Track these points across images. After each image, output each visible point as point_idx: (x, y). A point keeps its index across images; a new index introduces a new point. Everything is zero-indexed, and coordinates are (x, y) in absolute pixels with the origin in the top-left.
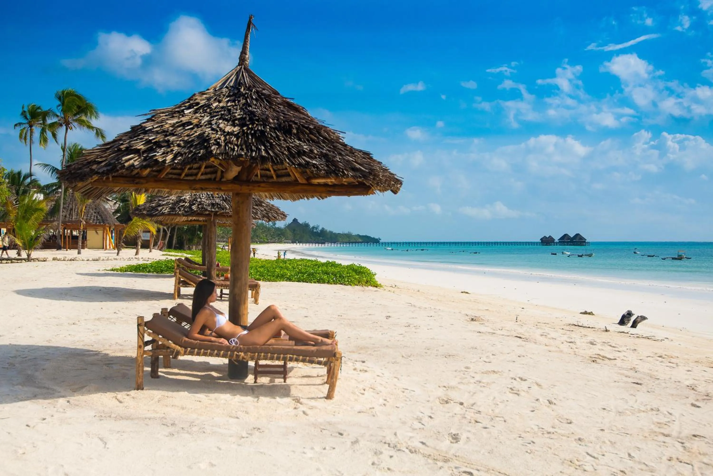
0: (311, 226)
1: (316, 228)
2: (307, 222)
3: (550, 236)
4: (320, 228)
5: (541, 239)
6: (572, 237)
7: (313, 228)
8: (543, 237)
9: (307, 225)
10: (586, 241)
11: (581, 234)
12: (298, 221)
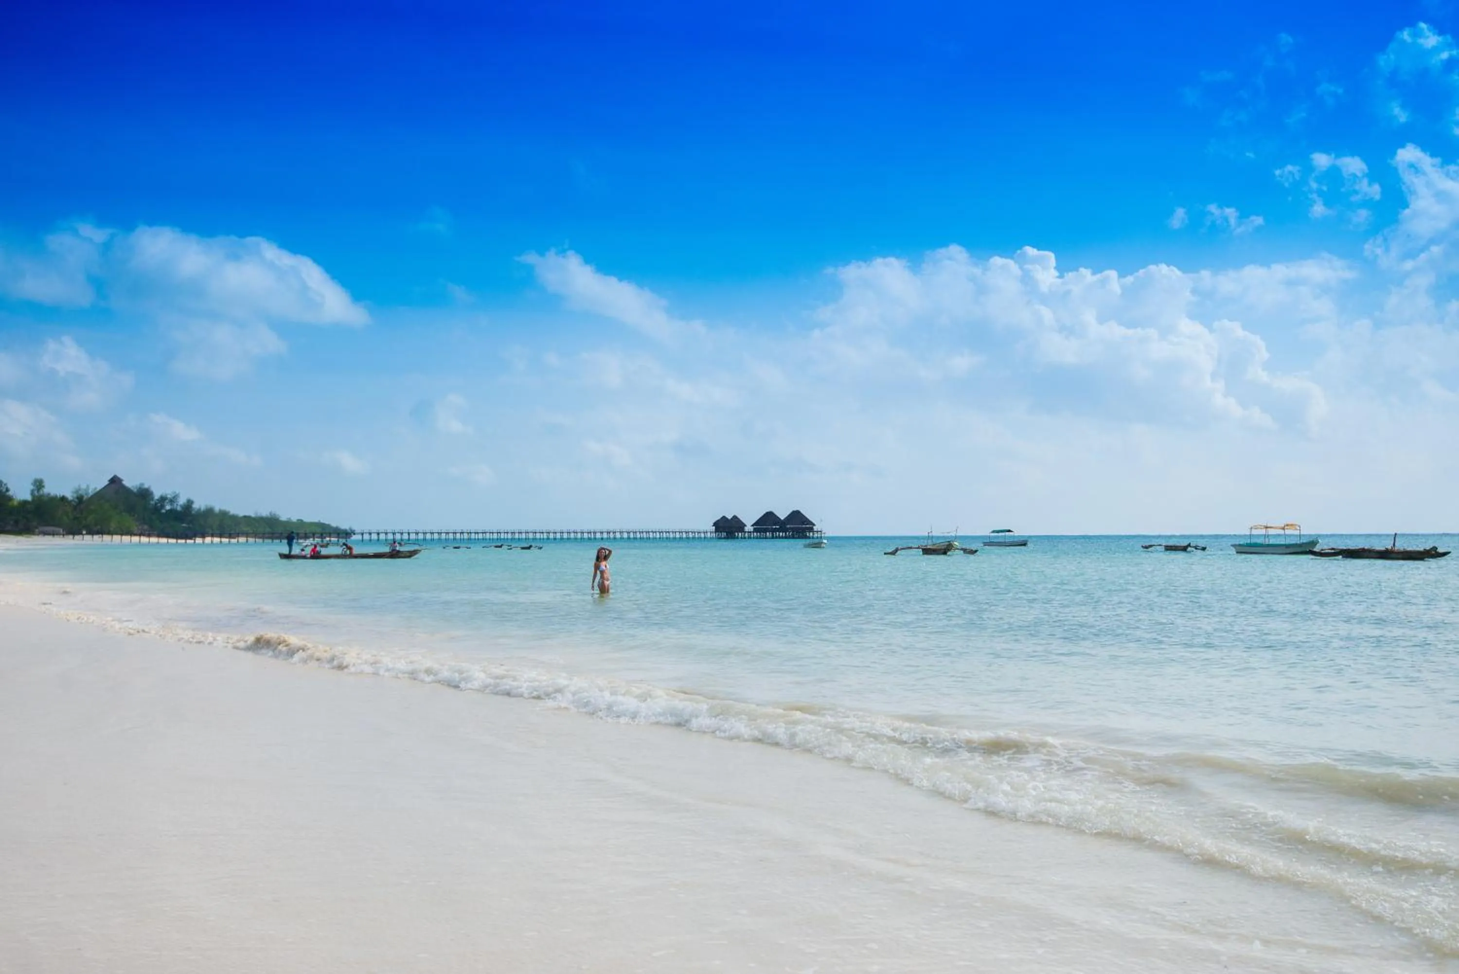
0: (157, 495)
1: (172, 501)
2: (146, 486)
3: (735, 517)
4: (182, 501)
5: (715, 524)
6: (782, 518)
7: (163, 499)
8: (719, 518)
9: (144, 494)
10: (815, 528)
11: (802, 512)
12: (124, 483)
